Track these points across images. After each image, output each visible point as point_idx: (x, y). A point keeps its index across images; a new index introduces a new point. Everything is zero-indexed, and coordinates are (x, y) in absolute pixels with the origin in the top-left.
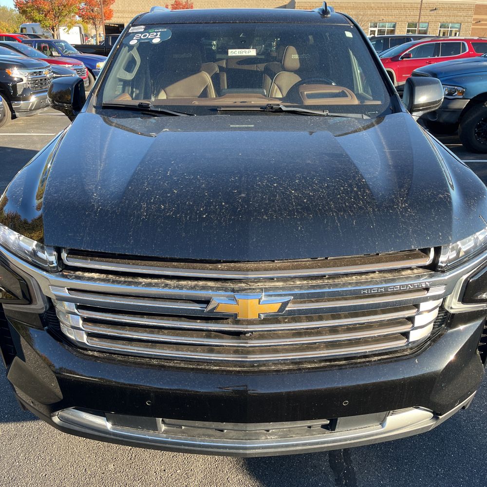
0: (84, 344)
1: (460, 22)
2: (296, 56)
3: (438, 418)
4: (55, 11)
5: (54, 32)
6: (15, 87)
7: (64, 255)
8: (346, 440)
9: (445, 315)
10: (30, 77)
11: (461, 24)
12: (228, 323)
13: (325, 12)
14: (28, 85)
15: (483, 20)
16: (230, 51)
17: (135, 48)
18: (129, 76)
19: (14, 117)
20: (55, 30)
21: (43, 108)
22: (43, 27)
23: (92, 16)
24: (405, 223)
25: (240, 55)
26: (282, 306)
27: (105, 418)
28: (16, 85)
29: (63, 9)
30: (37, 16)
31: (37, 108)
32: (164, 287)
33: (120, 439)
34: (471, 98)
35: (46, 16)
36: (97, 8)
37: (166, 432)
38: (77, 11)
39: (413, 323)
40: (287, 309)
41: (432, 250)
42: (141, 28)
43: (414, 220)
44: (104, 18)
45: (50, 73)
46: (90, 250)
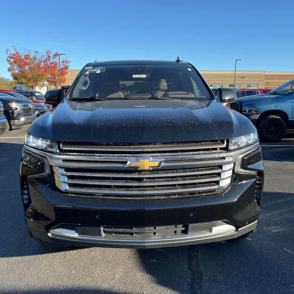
0: (67, 190)
1: (257, 84)
2: (166, 84)
3: (238, 230)
4: (34, 78)
5: (33, 89)
6: (13, 113)
7: (61, 145)
8: (193, 239)
9: (236, 176)
10: (21, 108)
11: (258, 85)
12: (135, 174)
13: (178, 61)
14: (20, 112)
15: (270, 83)
16: (133, 76)
17: (87, 76)
18: (85, 88)
19: (11, 129)
20: (33, 88)
21: (28, 124)
22: (27, 87)
23: (54, 81)
24: (212, 129)
25: (138, 77)
26: (159, 163)
27: (75, 231)
28: (14, 111)
29: (38, 77)
30: (24, 81)
31: (24, 124)
32: (106, 156)
33: (82, 241)
34: (261, 113)
35: (29, 81)
36: (57, 77)
37: (105, 236)
38: (46, 78)
39: (220, 176)
40: (162, 165)
41: (225, 141)
42: (91, 67)
43: (216, 128)
44: (61, 82)
45: (32, 106)
46: (73, 141)
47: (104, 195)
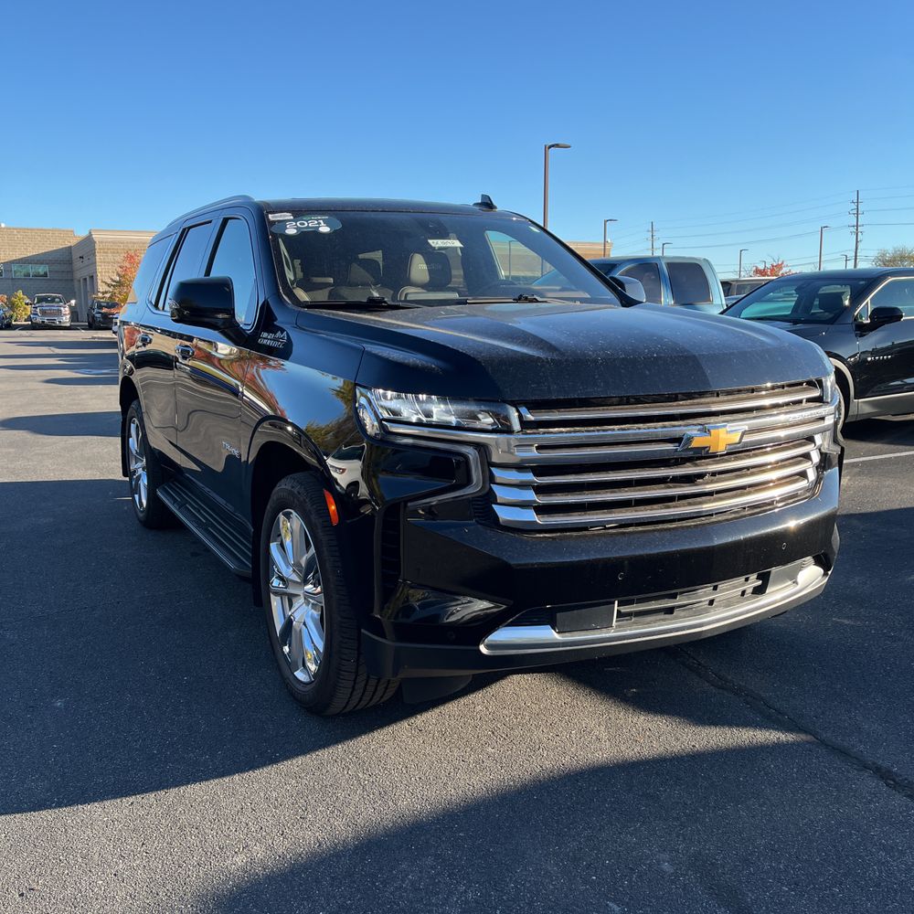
2: (424, 267)
7: (524, 412)
16: (431, 242)
26: (741, 436)
37: (616, 626)
40: (743, 441)
42: (287, 216)
46: (562, 398)
47: (621, 526)
